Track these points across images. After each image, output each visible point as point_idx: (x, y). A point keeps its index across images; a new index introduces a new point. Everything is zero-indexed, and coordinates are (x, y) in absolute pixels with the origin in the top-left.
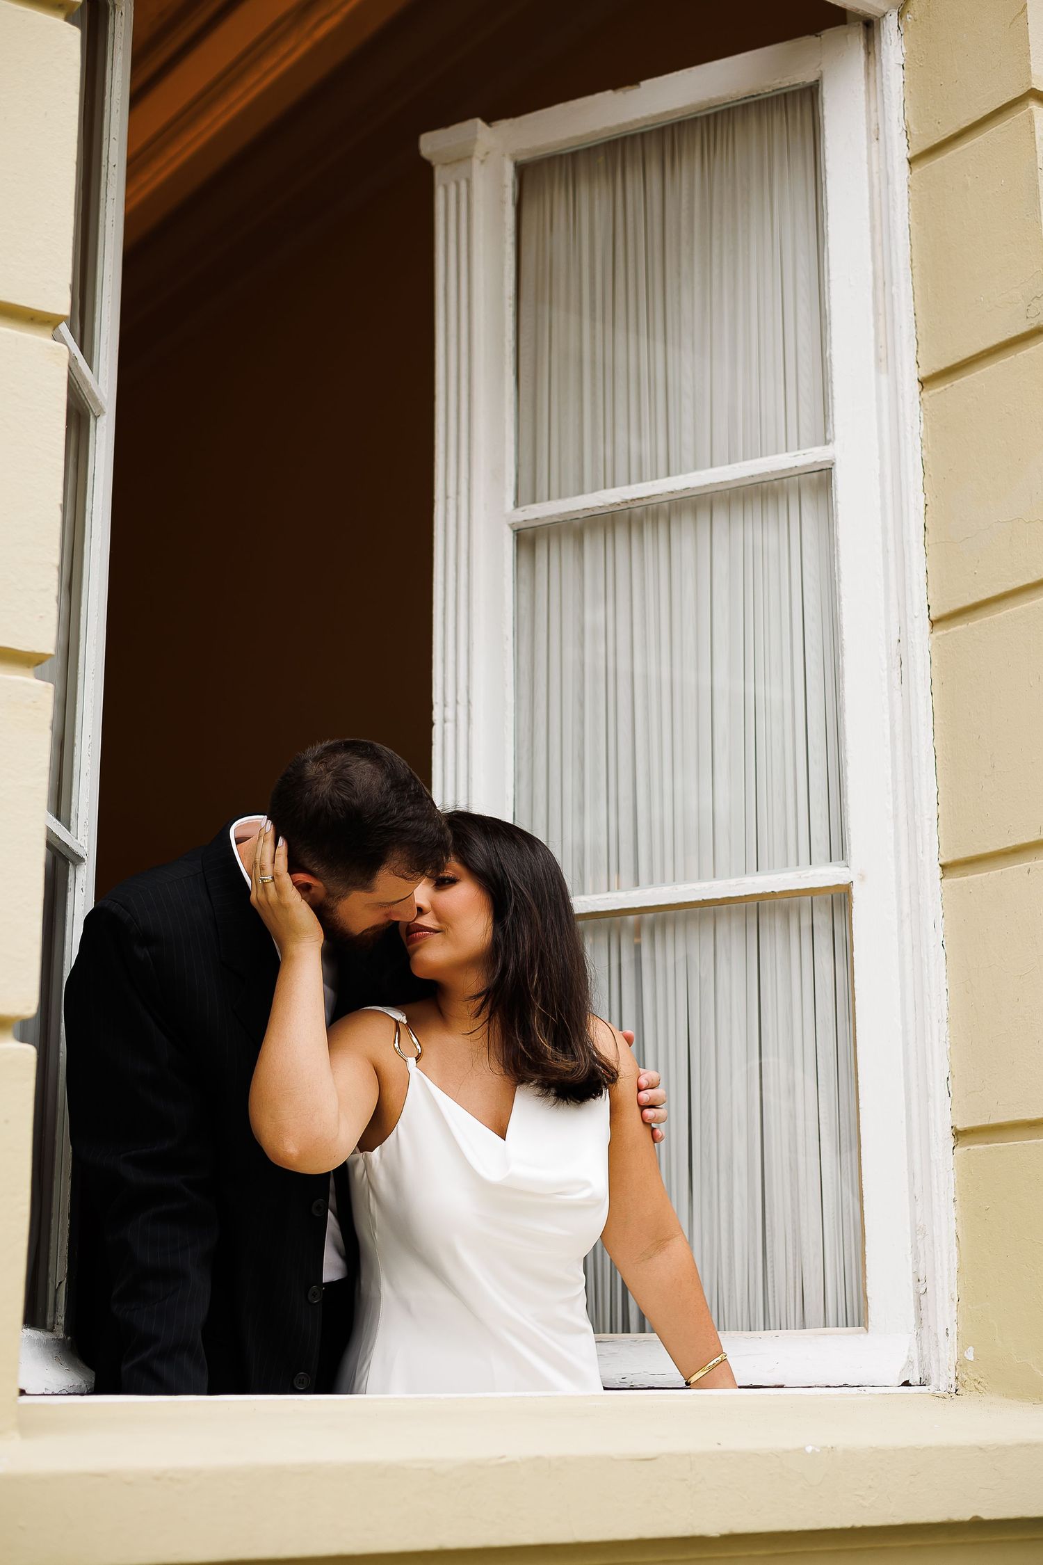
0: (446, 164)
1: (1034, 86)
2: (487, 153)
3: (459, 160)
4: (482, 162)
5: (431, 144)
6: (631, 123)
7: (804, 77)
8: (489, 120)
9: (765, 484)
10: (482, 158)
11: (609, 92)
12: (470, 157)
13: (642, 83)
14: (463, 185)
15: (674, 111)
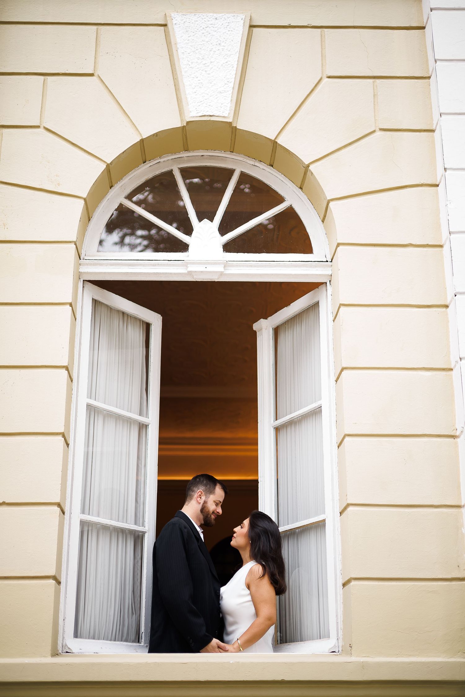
0: (259, 331)
1: (340, 303)
2: (267, 327)
3: (261, 330)
4: (266, 329)
5: (256, 326)
6: (290, 315)
7: (316, 300)
8: (266, 318)
9: (312, 412)
10: (265, 328)
11: (286, 307)
12: (262, 329)
13: (291, 304)
14: (261, 336)
15: (296, 311)
